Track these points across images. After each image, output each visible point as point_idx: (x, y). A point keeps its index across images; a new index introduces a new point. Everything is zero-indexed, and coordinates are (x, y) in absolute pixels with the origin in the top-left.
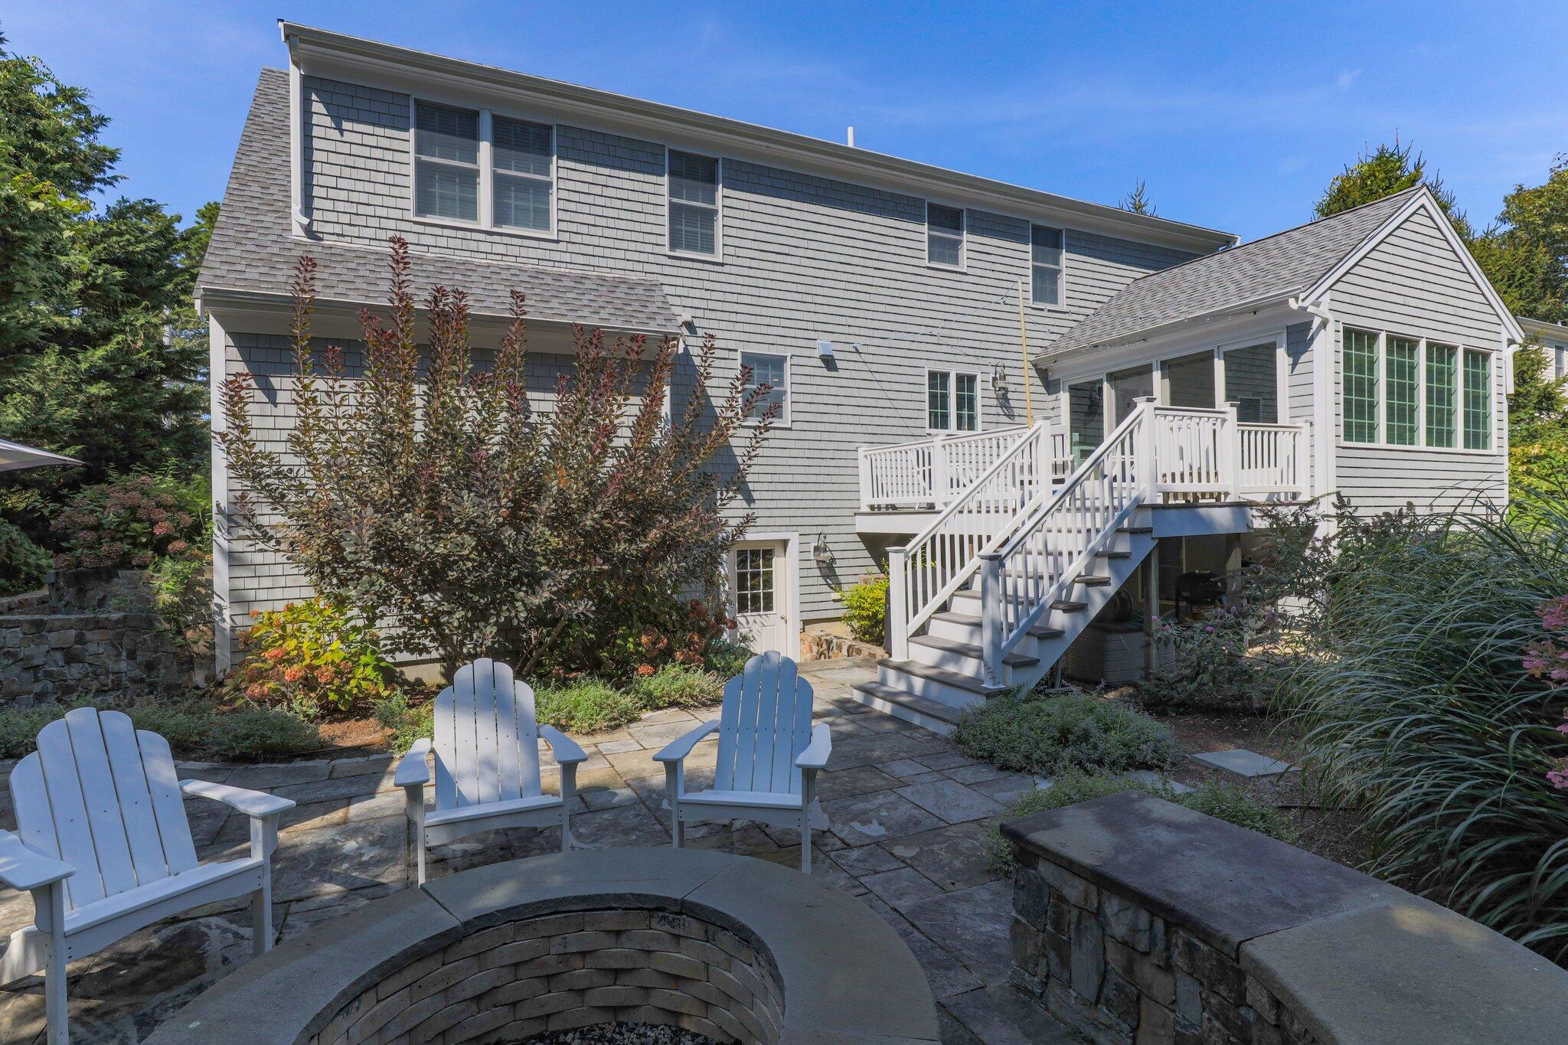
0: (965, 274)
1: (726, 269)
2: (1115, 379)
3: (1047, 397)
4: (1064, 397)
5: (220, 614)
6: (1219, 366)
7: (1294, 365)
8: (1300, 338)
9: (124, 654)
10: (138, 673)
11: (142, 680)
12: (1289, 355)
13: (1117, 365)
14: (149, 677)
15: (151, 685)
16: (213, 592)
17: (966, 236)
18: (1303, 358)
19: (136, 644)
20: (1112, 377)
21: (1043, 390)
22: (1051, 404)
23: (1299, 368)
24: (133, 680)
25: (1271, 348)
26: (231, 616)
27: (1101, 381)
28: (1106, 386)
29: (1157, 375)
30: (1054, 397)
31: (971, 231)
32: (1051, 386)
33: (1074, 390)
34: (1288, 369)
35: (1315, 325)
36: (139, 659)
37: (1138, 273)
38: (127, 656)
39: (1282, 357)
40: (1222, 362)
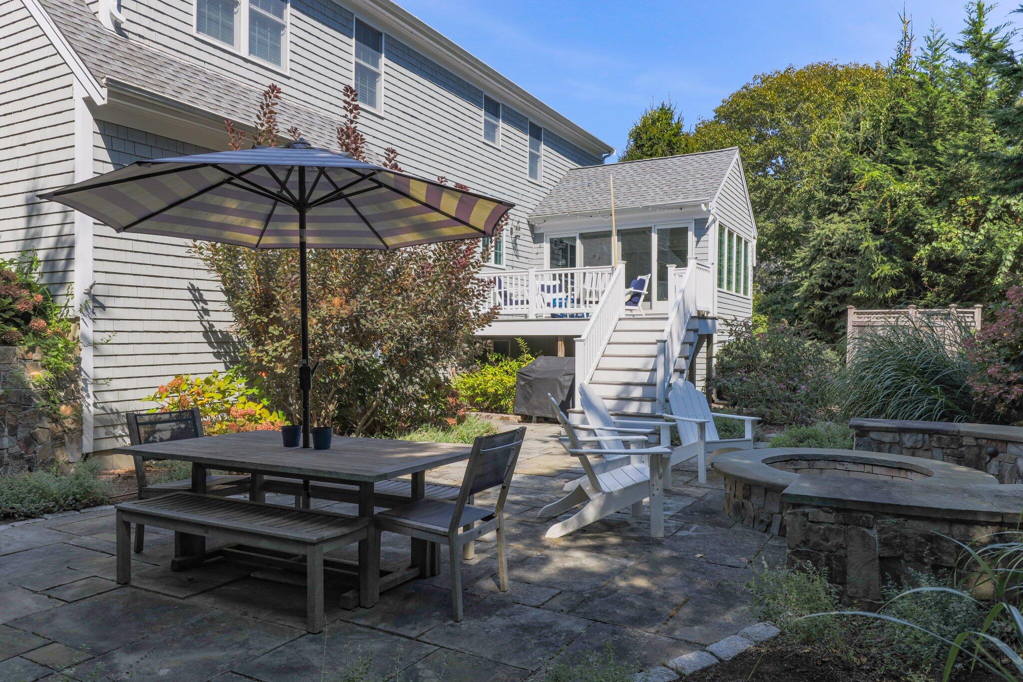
0: (500, 151)
1: (384, 122)
2: (584, 238)
3: (532, 245)
4: (546, 247)
5: (86, 390)
6: (655, 237)
7: (698, 242)
8: (701, 228)
9: (6, 430)
10: (16, 449)
11: (21, 456)
12: (695, 236)
13: (588, 229)
14: (27, 453)
15: (29, 461)
16: (81, 369)
17: (501, 124)
18: (703, 238)
19: (17, 419)
20: (583, 236)
21: (531, 239)
22: (536, 251)
23: (700, 244)
24: (15, 457)
25: (685, 231)
26: (94, 392)
27: (574, 239)
28: (578, 242)
29: (615, 238)
30: (538, 245)
31: (504, 120)
32: (537, 238)
33: (554, 242)
34: (695, 244)
35: (710, 220)
36: (20, 435)
37: (572, 164)
38: (9, 432)
39: (691, 237)
40: (656, 235)
